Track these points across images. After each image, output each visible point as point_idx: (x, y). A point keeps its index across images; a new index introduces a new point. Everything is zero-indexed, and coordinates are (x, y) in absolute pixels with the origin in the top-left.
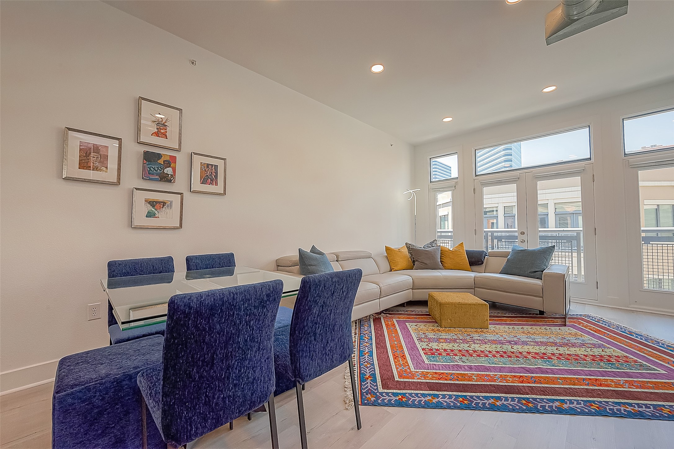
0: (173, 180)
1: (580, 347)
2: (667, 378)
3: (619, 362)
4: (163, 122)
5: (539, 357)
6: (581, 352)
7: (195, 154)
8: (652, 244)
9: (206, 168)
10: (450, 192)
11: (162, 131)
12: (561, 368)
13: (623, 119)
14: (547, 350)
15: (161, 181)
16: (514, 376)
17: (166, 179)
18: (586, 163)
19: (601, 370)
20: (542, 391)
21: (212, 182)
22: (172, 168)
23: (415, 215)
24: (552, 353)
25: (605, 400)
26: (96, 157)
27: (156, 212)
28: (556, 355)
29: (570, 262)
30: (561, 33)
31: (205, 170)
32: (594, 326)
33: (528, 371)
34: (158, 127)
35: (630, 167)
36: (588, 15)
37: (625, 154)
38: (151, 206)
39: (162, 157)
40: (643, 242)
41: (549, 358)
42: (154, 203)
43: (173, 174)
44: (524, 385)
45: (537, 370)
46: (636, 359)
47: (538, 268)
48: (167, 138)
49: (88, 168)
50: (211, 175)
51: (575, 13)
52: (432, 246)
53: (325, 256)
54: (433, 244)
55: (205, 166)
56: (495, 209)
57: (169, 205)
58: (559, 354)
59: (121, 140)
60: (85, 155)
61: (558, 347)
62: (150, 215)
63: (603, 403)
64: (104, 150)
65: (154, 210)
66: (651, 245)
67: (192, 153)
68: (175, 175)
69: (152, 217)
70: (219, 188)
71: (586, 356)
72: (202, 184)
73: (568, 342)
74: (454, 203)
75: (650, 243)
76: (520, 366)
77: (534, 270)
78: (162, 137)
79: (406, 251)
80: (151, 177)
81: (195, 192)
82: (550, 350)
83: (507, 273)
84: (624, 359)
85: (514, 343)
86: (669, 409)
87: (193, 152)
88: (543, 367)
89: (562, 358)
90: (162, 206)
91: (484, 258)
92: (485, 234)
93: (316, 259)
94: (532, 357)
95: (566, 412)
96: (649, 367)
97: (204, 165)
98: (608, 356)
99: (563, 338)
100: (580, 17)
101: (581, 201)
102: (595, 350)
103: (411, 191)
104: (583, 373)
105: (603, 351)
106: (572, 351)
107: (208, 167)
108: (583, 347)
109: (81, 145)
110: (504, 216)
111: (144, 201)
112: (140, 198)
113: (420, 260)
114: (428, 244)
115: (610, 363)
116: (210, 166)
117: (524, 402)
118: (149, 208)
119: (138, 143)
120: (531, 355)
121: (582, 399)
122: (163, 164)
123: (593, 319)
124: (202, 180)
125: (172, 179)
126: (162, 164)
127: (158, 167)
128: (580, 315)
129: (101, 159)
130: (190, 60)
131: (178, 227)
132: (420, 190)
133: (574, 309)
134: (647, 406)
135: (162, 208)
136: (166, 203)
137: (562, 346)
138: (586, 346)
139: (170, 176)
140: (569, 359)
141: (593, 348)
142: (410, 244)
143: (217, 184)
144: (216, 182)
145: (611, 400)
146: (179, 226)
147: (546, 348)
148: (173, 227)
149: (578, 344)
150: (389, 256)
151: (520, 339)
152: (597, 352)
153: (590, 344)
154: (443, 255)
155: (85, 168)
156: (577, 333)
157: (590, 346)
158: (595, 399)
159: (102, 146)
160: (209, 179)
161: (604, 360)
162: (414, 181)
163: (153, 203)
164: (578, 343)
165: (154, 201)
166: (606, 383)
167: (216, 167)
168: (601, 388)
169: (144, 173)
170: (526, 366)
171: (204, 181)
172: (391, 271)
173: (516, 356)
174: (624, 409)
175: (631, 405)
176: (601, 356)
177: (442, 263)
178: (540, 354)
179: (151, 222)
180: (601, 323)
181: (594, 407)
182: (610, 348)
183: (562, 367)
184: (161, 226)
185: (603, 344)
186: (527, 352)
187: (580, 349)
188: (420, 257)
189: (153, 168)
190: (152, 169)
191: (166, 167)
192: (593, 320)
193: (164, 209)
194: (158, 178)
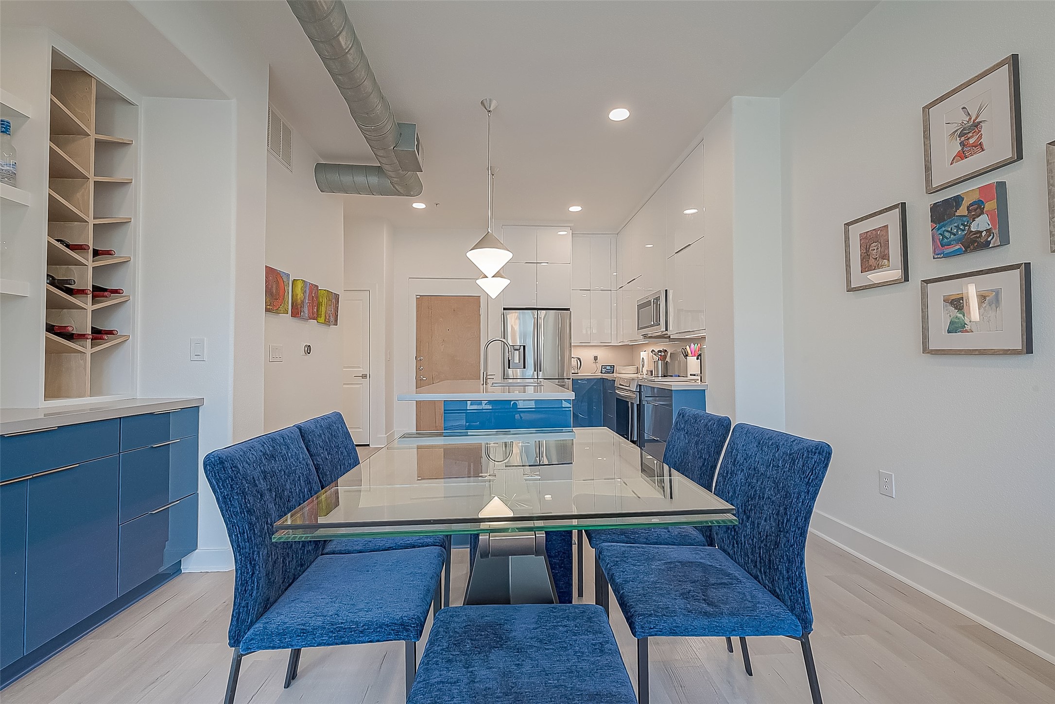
0: (994, 239)
4: (972, 120)
11: (972, 141)
15: (966, 251)
17: (976, 244)
22: (988, 213)
26: (876, 248)
27: (967, 320)
34: (963, 139)
38: (955, 308)
39: (963, 201)
42: (962, 300)
43: (991, 226)
48: (983, 150)
49: (870, 268)
60: (865, 251)
62: (954, 328)
64: (884, 232)
65: (962, 315)
67: (1046, 146)
68: (996, 228)
69: (958, 332)
78: (972, 155)
80: (947, 252)
90: (978, 305)
109: (861, 238)
118: (951, 313)
119: (928, 194)
122: (966, 214)
125: (990, 238)
126: (965, 216)
127: (958, 225)
129: (881, 249)
131: (1018, 350)
136: (986, 297)
139: (985, 233)
146: (1021, 348)
155: (866, 269)
159: (881, 229)
163: (959, 302)
169: (935, 246)
189: (948, 231)
190: (947, 234)
191: (974, 216)
194: (961, 248)
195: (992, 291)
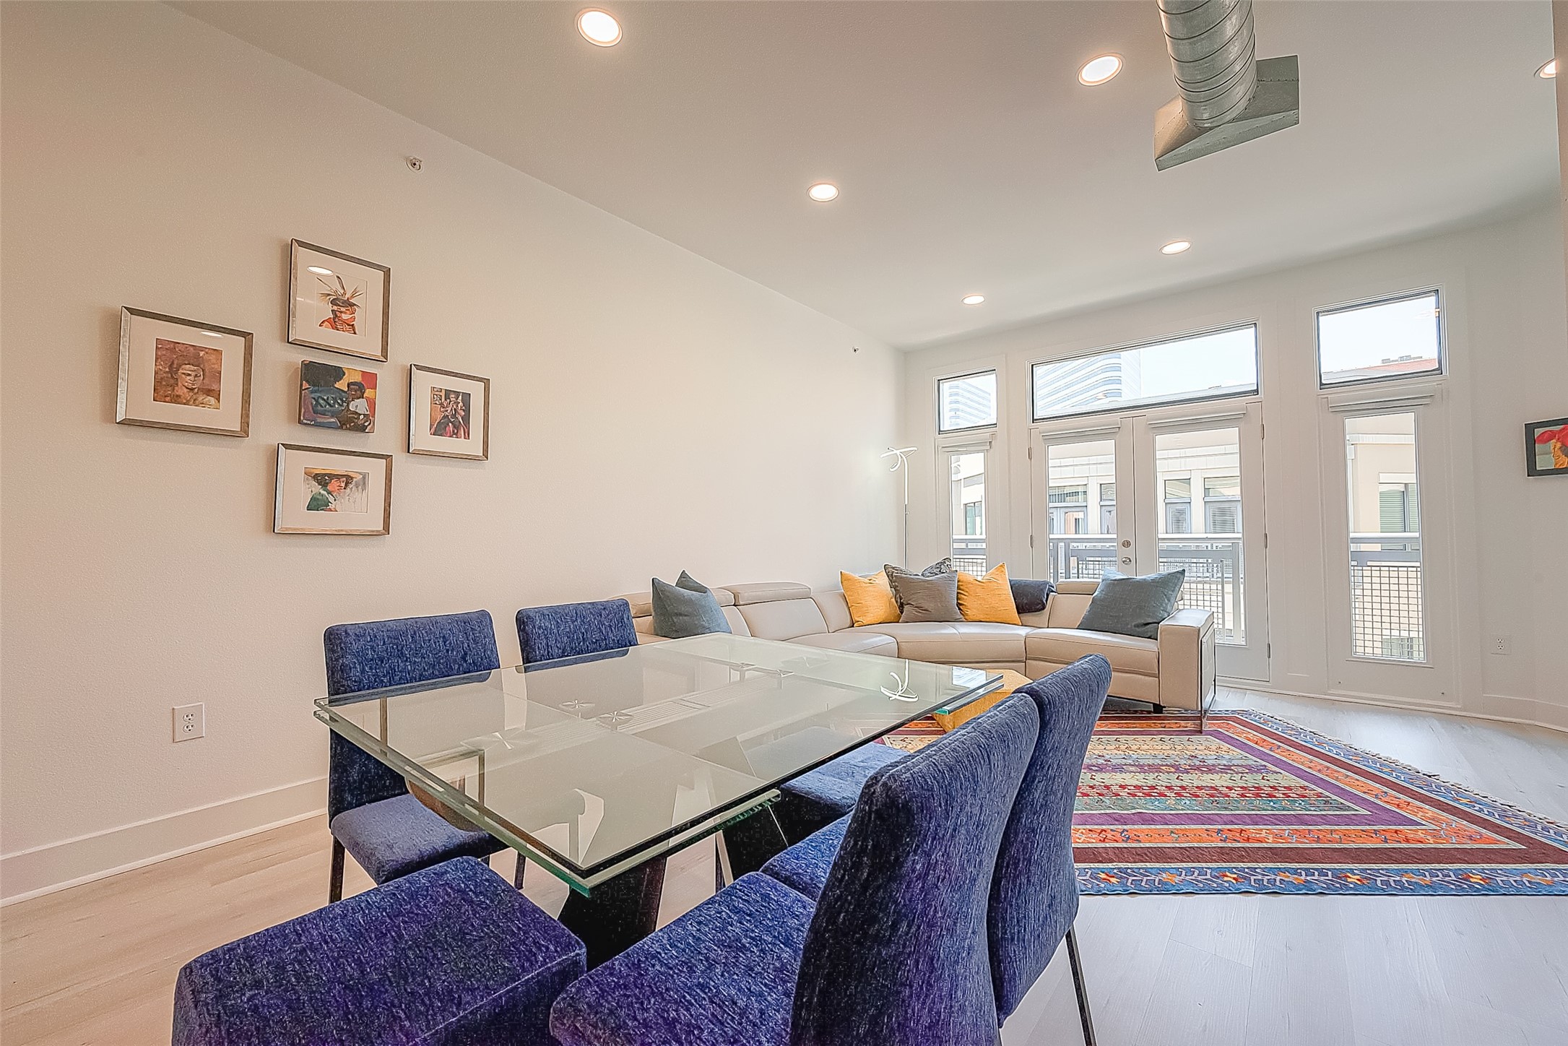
0: (370, 426)
1: (1222, 772)
2: (1368, 822)
3: (1290, 796)
4: (347, 296)
5: (1141, 794)
6: (1220, 780)
7: (419, 368)
8: (1371, 566)
9: (443, 399)
10: (982, 455)
11: (344, 317)
12: (1181, 812)
13: (1318, 313)
14: (1159, 780)
15: (341, 428)
16: (1090, 830)
17: (352, 424)
18: (1249, 399)
19: (1253, 812)
20: (1139, 855)
21: (457, 432)
22: (368, 399)
23: (906, 503)
24: (1169, 785)
25: (1250, 865)
26: (193, 374)
27: (331, 499)
28: (1175, 788)
29: (1220, 604)
30: (1182, 150)
31: (441, 404)
32: (1255, 733)
33: (1118, 821)
34: (335, 308)
35: (1330, 410)
36: (1228, 122)
37: (1321, 384)
38: (319, 484)
39: (344, 375)
40: (1353, 563)
41: (1161, 795)
42: (326, 478)
43: (368, 413)
44: (1108, 845)
45: (1136, 818)
46: (1320, 790)
47: (1152, 617)
48: (355, 333)
49: (176, 399)
50: (454, 416)
51: (1206, 116)
52: (940, 571)
53: (710, 594)
54: (942, 566)
55: (441, 396)
56: (1081, 489)
57: (362, 483)
58: (1180, 787)
59: (250, 336)
60: (167, 370)
61: (1180, 774)
62: (316, 504)
63: (1246, 870)
64: (213, 358)
65: (325, 493)
66: (1369, 568)
67: (411, 365)
68: (374, 416)
69: (321, 510)
70: (473, 445)
71: (1230, 789)
72: (434, 435)
73: (1202, 764)
74: (987, 477)
75: (1368, 564)
76: (1103, 812)
77: (1143, 621)
78: (343, 331)
79: (883, 581)
80: (319, 420)
81: (417, 453)
82: (1164, 779)
83: (1089, 628)
84: (1298, 793)
85: (1097, 768)
86: (1358, 875)
87: (414, 365)
88: (1146, 811)
89: (1185, 794)
90: (343, 485)
91: (1048, 595)
92: (1051, 544)
93: (689, 602)
94: (1128, 793)
95: (1177, 890)
96: (1342, 803)
97: (441, 394)
98: (1271, 787)
99: (1192, 756)
100: (1215, 124)
101: (1239, 475)
102: (1249, 777)
103: (898, 452)
104: (1219, 819)
105: (1263, 779)
106: (1207, 780)
107: (447, 396)
108: (1227, 773)
109: (160, 346)
110: (1101, 506)
111: (303, 473)
112: (294, 467)
113: (914, 601)
114: (932, 567)
115: (1272, 801)
116: (453, 396)
117: (1103, 876)
118: (313, 489)
119: (288, 342)
120: (1126, 790)
121: (1210, 865)
122: (346, 390)
123: (1257, 718)
124: (435, 426)
125: (366, 424)
126: (344, 392)
127: (336, 398)
128: (1233, 711)
129: (204, 378)
130: (407, 159)
131: (380, 531)
132: (916, 449)
133: (1223, 700)
134: (1322, 873)
135: (345, 489)
136: (352, 478)
137: (1189, 772)
138: (1234, 771)
139: (362, 417)
140: (1198, 796)
141: (1247, 773)
142: (893, 568)
143: (469, 436)
144: (466, 430)
145: (1261, 865)
146: (382, 528)
147: (1157, 777)
148: (369, 531)
149: (1220, 767)
150: (848, 593)
151: (1109, 761)
152: (1251, 780)
153: (1242, 766)
154: (963, 590)
155: (168, 399)
156: (1221, 747)
157: (1240, 770)
158: (1233, 865)
159: (207, 350)
160: (450, 424)
161: (1262, 795)
162: (905, 428)
163: (323, 479)
164: (1219, 765)
165: (325, 475)
166: (1258, 836)
167: (467, 397)
168: (1248, 845)
169: (303, 410)
170: (1115, 811)
171: (439, 429)
172: (853, 626)
173: (1097, 793)
174: (1282, 880)
175: (1295, 871)
176: (1258, 788)
177: (961, 607)
178: (1144, 788)
179: (320, 521)
180: (1269, 726)
181: (1229, 879)
182: (1277, 773)
183: (1182, 810)
184: (342, 531)
185: (1266, 766)
186: (1121, 786)
187: (1221, 777)
188: (913, 596)
189: (324, 399)
190: (321, 401)
191: (354, 396)
192: (1255, 721)
193: (348, 490)
194: (336, 422)
195: (360, 473)
